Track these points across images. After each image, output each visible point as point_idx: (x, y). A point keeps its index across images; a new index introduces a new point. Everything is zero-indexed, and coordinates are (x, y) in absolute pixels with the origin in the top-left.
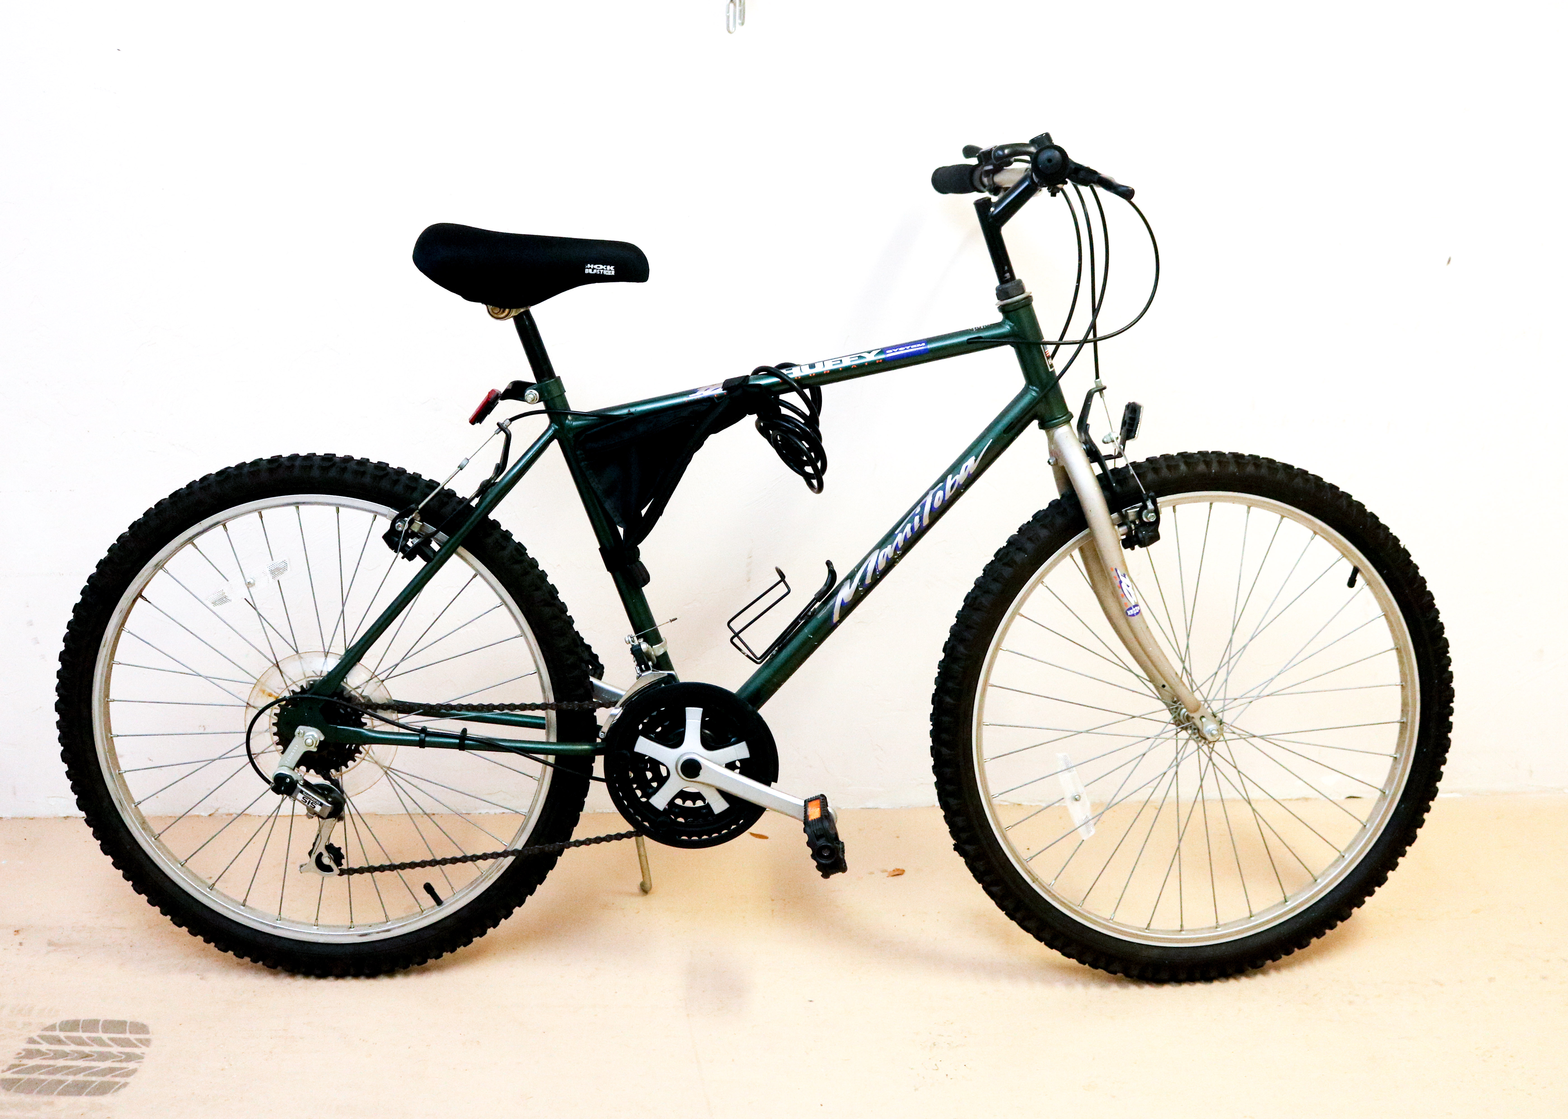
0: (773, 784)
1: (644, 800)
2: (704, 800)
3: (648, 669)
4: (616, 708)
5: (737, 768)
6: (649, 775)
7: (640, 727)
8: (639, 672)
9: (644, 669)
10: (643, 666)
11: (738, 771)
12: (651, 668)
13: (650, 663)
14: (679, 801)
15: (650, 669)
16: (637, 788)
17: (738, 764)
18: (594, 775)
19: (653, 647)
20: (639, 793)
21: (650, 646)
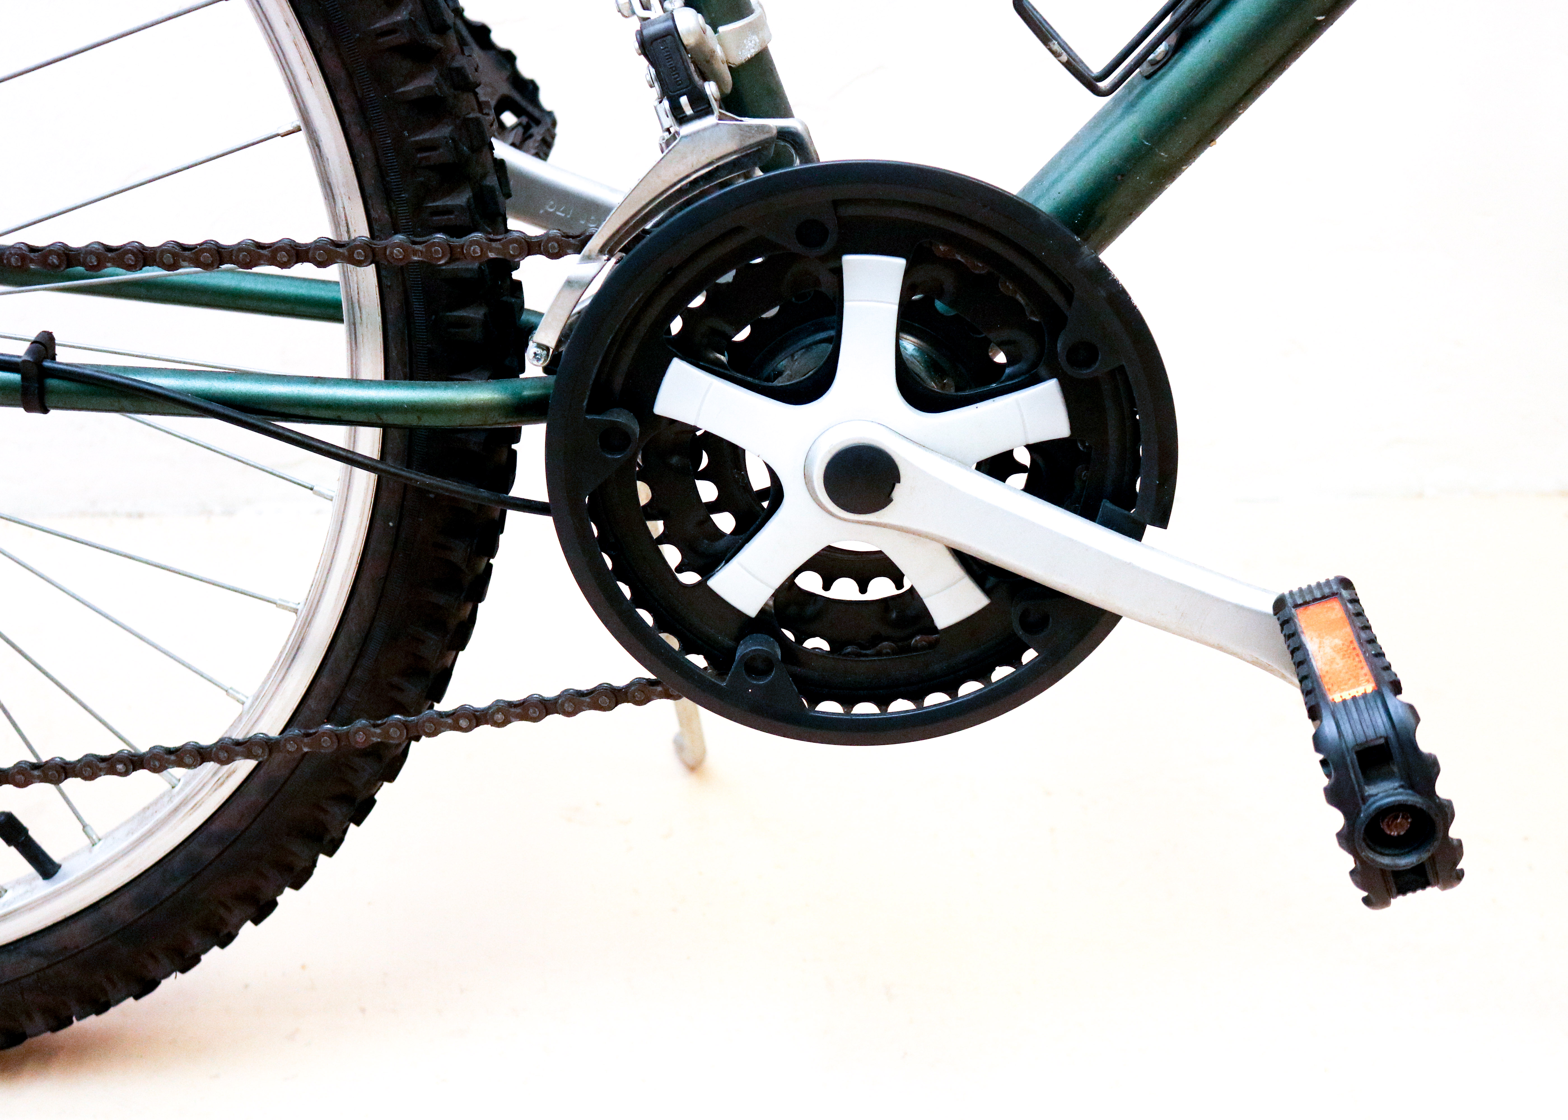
0: (1151, 531)
1: (690, 578)
2: (897, 578)
3: (702, 107)
4: (589, 258)
5: (1020, 468)
6: (707, 491)
7: (676, 325)
8: (669, 121)
9: (689, 111)
10: (684, 100)
11: (1019, 480)
12: (715, 105)
13: (711, 89)
14: (810, 582)
15: (708, 111)
16: (664, 539)
17: (1023, 457)
18: (516, 492)
19: (721, 29)
20: (672, 555)
21: (709, 29)
